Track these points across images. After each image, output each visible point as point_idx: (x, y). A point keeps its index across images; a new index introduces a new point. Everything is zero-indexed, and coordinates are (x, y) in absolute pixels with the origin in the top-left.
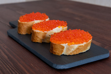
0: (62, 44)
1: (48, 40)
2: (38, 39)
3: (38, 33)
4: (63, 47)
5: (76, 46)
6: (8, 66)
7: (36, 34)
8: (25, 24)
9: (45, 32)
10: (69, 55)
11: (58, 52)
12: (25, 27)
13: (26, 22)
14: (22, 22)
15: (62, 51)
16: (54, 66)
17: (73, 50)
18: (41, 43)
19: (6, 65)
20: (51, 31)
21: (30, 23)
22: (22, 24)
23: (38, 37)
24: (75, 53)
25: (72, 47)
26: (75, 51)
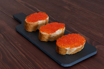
0: (66, 48)
1: (52, 39)
2: (45, 39)
3: (44, 35)
4: (67, 50)
5: (75, 49)
6: (29, 65)
7: (43, 36)
8: (31, 24)
9: (50, 34)
10: (71, 54)
11: (63, 53)
12: (32, 26)
13: (32, 23)
14: (29, 23)
15: (66, 52)
16: (62, 65)
17: (73, 51)
18: (47, 41)
19: (27, 64)
20: (54, 33)
21: (36, 23)
22: (29, 24)
23: (45, 38)
24: (75, 53)
25: (73, 50)
26: (75, 51)
